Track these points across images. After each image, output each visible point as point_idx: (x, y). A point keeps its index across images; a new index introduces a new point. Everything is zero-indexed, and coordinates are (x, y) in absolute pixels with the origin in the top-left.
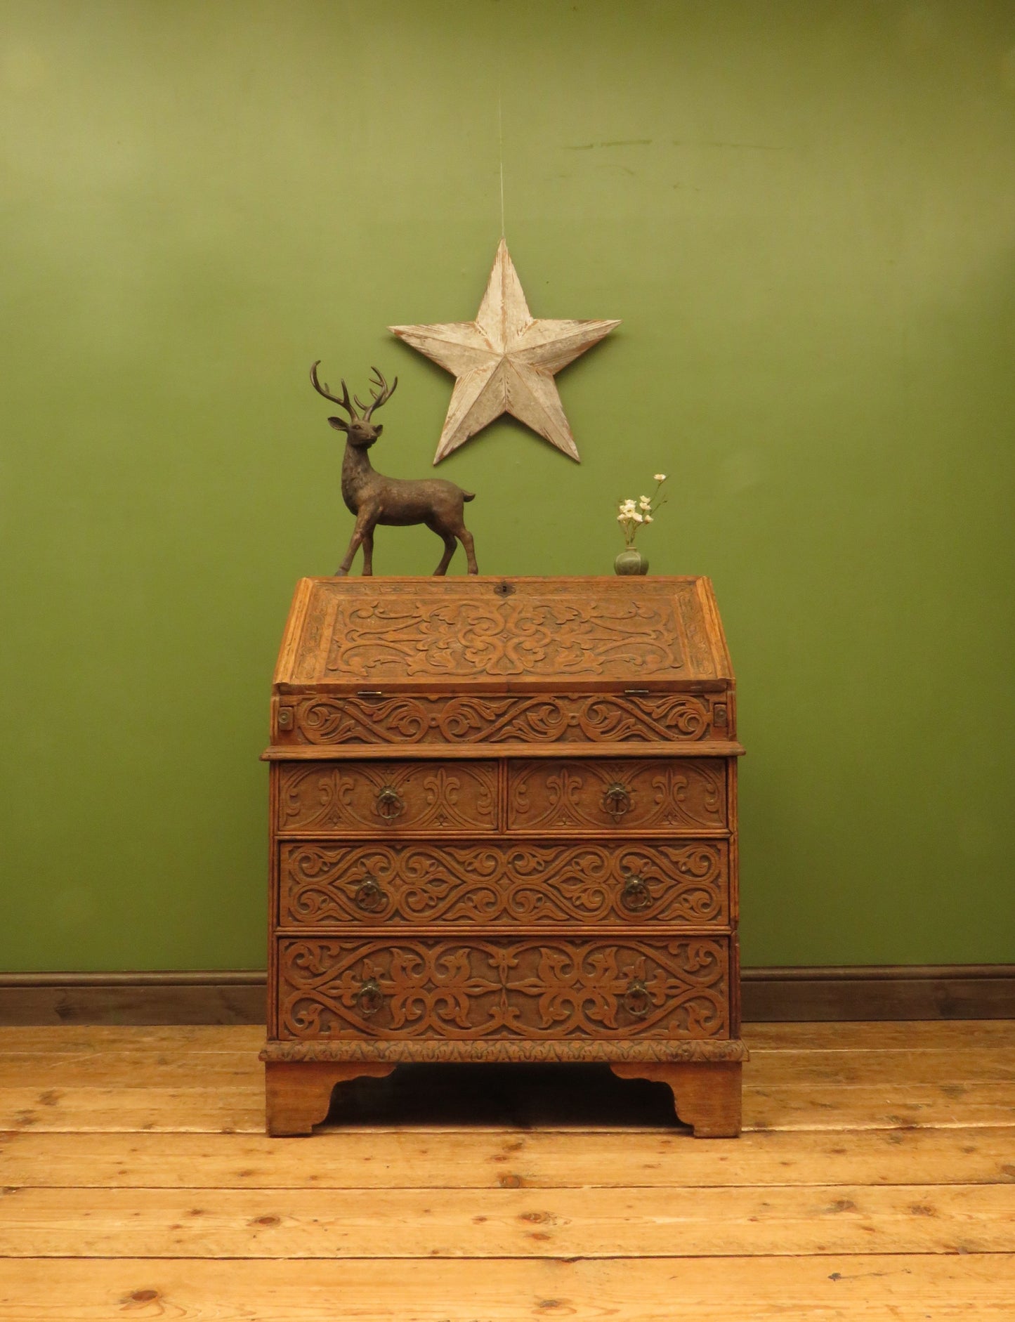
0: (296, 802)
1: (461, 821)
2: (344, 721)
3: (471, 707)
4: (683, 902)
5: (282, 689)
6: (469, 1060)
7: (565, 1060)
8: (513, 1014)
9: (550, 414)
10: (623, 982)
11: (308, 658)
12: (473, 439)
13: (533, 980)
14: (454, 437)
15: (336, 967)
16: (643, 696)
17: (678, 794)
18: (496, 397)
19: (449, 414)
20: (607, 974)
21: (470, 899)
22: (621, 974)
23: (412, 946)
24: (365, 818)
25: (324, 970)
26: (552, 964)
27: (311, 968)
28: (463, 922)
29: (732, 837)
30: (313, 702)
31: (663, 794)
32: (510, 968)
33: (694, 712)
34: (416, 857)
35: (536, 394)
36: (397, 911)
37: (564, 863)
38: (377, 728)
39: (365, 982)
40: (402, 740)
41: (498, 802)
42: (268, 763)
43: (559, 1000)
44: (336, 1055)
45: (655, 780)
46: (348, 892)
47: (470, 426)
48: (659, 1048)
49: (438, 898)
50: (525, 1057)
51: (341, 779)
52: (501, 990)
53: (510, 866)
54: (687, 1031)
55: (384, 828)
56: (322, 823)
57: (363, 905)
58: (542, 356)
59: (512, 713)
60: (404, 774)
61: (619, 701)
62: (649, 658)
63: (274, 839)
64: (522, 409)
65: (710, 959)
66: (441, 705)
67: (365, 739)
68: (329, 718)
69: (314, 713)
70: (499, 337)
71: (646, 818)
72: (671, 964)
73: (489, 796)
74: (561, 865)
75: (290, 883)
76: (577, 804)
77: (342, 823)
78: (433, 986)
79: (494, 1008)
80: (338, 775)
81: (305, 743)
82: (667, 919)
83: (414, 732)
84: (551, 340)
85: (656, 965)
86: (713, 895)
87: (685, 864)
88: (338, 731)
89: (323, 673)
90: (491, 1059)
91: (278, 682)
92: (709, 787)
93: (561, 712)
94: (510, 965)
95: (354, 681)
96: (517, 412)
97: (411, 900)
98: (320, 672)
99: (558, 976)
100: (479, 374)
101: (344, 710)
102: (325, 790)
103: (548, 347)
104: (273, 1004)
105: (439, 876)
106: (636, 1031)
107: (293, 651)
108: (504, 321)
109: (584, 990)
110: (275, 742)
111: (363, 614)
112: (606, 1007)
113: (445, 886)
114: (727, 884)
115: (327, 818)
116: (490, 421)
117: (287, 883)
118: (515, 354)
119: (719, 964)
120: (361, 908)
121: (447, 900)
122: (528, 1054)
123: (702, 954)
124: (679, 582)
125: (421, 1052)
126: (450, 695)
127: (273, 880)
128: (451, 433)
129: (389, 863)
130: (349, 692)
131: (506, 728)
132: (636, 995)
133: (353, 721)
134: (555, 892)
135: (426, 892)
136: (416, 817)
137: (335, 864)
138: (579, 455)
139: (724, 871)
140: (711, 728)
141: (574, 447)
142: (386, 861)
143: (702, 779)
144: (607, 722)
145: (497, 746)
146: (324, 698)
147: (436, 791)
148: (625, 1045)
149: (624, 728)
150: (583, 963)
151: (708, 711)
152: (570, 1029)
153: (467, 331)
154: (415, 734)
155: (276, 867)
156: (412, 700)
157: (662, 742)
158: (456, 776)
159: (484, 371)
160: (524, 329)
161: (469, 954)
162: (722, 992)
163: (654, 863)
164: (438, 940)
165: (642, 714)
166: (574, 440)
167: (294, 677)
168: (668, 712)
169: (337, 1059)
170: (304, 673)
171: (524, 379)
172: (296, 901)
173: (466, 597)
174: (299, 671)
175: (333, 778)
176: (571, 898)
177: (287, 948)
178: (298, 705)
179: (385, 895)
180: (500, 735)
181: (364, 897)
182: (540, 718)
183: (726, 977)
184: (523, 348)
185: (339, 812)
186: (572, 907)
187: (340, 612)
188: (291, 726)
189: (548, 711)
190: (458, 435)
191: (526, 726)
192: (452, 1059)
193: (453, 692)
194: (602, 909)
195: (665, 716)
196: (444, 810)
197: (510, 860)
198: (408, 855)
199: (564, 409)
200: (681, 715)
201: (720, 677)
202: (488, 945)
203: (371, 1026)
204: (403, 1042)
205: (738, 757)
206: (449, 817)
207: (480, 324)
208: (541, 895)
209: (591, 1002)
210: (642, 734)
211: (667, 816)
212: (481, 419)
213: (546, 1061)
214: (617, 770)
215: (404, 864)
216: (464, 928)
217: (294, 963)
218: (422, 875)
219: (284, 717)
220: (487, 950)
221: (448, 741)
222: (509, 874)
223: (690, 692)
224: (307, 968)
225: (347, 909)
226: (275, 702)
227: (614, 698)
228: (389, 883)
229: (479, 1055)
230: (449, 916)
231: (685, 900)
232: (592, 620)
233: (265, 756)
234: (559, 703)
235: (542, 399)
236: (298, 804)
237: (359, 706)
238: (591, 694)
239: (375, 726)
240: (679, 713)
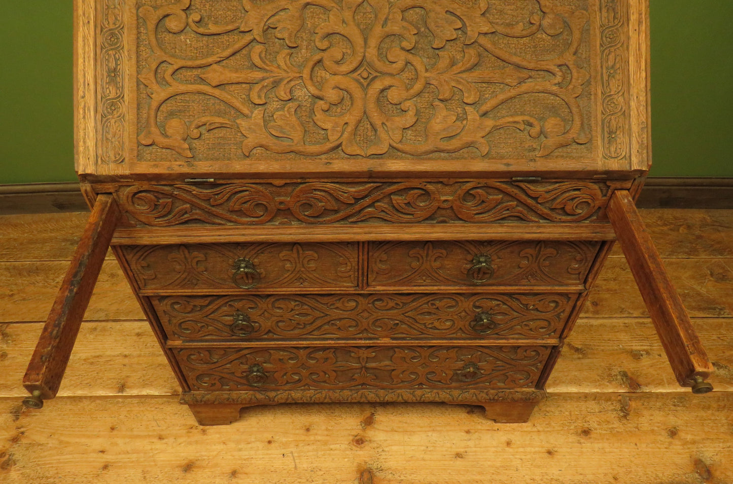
0: (149, 271)
1: (322, 282)
2: (177, 205)
3: (325, 192)
4: (524, 326)
5: (90, 179)
7: (409, 401)
8: (371, 378)
10: (460, 364)
13: (387, 363)
15: (226, 359)
16: (533, 182)
17: (543, 261)
21: (334, 324)
22: (459, 360)
24: (224, 281)
25: (216, 361)
26: (404, 356)
27: (204, 360)
28: (328, 336)
29: (586, 292)
30: (133, 189)
31: (528, 261)
32: (368, 359)
34: (281, 301)
37: (420, 303)
38: (216, 210)
39: (251, 366)
40: (249, 222)
41: (358, 269)
43: (408, 372)
45: (524, 252)
46: (223, 321)
49: (305, 324)
50: (380, 400)
52: (361, 368)
53: (370, 305)
54: (503, 386)
56: (180, 285)
59: (376, 195)
60: (258, 249)
61: (504, 186)
62: (550, 123)
65: (534, 354)
66: (290, 189)
67: (206, 220)
68: (159, 203)
69: (139, 198)
71: (506, 278)
73: (349, 264)
74: (417, 306)
76: (438, 268)
78: (306, 367)
79: (356, 376)
80: (186, 251)
82: (506, 334)
83: (261, 213)
85: (488, 356)
86: (552, 323)
87: (533, 305)
88: (173, 214)
90: (355, 400)
91: (82, 171)
92: (578, 257)
93: (433, 196)
97: (281, 325)
98: (132, 150)
99: (408, 362)
101: (173, 195)
102: (176, 261)
106: (465, 385)
109: (428, 368)
112: (444, 375)
114: (568, 317)
115: (186, 281)
119: (541, 356)
121: (314, 324)
123: (529, 352)
125: (302, 398)
126: (299, 181)
130: (173, 180)
131: (367, 210)
133: (188, 206)
134: (411, 320)
135: (293, 320)
136: (275, 280)
137: (205, 306)
139: (569, 309)
142: (252, 303)
144: (484, 205)
146: (145, 185)
147: (293, 262)
148: (456, 393)
149: (501, 211)
150: (429, 355)
151: (605, 195)
152: (415, 385)
154: (262, 216)
156: (254, 186)
158: (313, 250)
161: (334, 352)
162: (538, 368)
163: (505, 304)
165: (526, 198)
168: (558, 196)
169: (238, 403)
175: (182, 254)
176: (424, 324)
177: (180, 351)
178: (117, 191)
179: (256, 323)
180: (359, 217)
182: (406, 202)
183: (544, 362)
186: (424, 328)
189: (416, 195)
191: (390, 209)
192: (325, 402)
193: (303, 178)
194: (451, 329)
195: (555, 199)
196: (303, 275)
197: (370, 302)
198: (273, 300)
200: (572, 199)
201: (635, 167)
202: (350, 347)
204: (287, 392)
206: (309, 279)
208: (398, 322)
209: (432, 372)
211: (527, 277)
215: (270, 305)
217: (189, 358)
218: (288, 312)
221: (300, 221)
222: (369, 310)
223: (592, 179)
224: (200, 361)
225: (226, 331)
227: (498, 184)
229: (346, 399)
230: (315, 333)
231: (526, 325)
234: (430, 187)
236: (152, 272)
237: (191, 192)
238: (472, 180)
239: (213, 209)
240: (571, 197)
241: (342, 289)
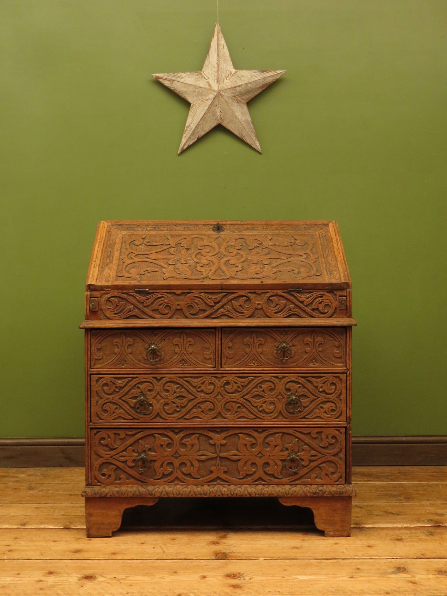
0: (100, 353)
1: (195, 363)
2: (127, 306)
3: (200, 298)
4: (320, 409)
5: (91, 288)
6: (199, 496)
7: (253, 496)
8: (224, 470)
9: (244, 125)
10: (286, 453)
11: (106, 269)
12: (200, 140)
13: (235, 452)
14: (190, 138)
15: (123, 445)
16: (299, 292)
17: (318, 347)
18: (214, 116)
19: (187, 125)
20: (276, 449)
21: (199, 407)
22: (284, 449)
23: (166, 433)
24: (140, 361)
25: (117, 446)
26: (246, 443)
27: (109, 445)
28: (195, 420)
29: (348, 372)
30: (109, 295)
31: (310, 348)
32: (222, 445)
33: (328, 301)
34: (169, 384)
35: (236, 114)
36: (158, 414)
37: (253, 387)
38: (146, 310)
39: (140, 453)
40: (160, 317)
41: (216, 352)
42: (84, 329)
43: (249, 463)
44: (125, 494)
45: (305, 340)
46: (130, 403)
47: (199, 132)
48: (306, 488)
49: (181, 406)
50: (231, 494)
51: (126, 339)
52: (217, 457)
53: (222, 388)
54: (320, 480)
55: (152, 366)
56: (115, 364)
57: (139, 411)
58: (240, 92)
59: (224, 301)
60: (162, 336)
61: (285, 295)
62: (302, 270)
63: (88, 373)
64: (228, 122)
65: (334, 440)
66: (183, 297)
67: (139, 316)
68: (119, 304)
69: (110, 301)
70: (215, 81)
71: (300, 361)
72: (313, 443)
73: (211, 348)
74: (251, 388)
75: (97, 398)
76: (261, 353)
77: (126, 364)
78: (178, 455)
79: (213, 467)
80: (124, 337)
81: (105, 319)
82: (310, 418)
84: (245, 82)
85: (303, 444)
86: (338, 405)
87: (321, 387)
88: (124, 312)
89: (115, 278)
90: (212, 495)
91: (89, 283)
92: (336, 343)
93: (252, 301)
94: (221, 443)
95: (133, 283)
96: (225, 124)
97: (166, 407)
98: (113, 277)
99: (249, 450)
100: (204, 102)
101: (127, 299)
102: (117, 345)
103: (243, 87)
104: (88, 465)
105: (182, 394)
106: (292, 480)
107: (97, 265)
108: (218, 71)
109: (263, 457)
110: (87, 318)
111: (137, 243)
112: (276, 467)
113: (185, 400)
114: (345, 398)
115: (118, 361)
116: (210, 129)
117: (95, 398)
118: (225, 91)
119: (339, 442)
120: (138, 412)
121: (187, 407)
122: (232, 493)
123: (330, 437)
124: (318, 224)
125: (172, 492)
126: (188, 291)
127: (88, 396)
128: (188, 136)
129: (154, 387)
130: (130, 289)
131: (220, 310)
132: (293, 460)
133: (132, 306)
134: (248, 403)
135: (174, 403)
136: (169, 361)
137: (122, 388)
138: (261, 149)
139: (344, 391)
140: (338, 309)
141: (258, 144)
142: (151, 385)
143: (332, 339)
144: (278, 306)
145: (215, 321)
146: (116, 293)
147: (180, 346)
148: (287, 487)
149: (287, 310)
150: (263, 442)
151: (336, 301)
152: (255, 479)
153: (197, 77)
154: (168, 313)
155: (89, 388)
156: (166, 294)
157: (309, 318)
158: (191, 338)
159: (207, 100)
160: (230, 76)
161: (198, 438)
162: (341, 458)
163: (304, 387)
164: (181, 429)
165: (298, 302)
166: (259, 141)
167: (98, 281)
168: (313, 301)
169: (125, 496)
170: (104, 278)
171: (230, 105)
172: (100, 408)
173: (196, 232)
174: (101, 277)
175: (121, 338)
176: (257, 407)
177: (95, 434)
178: (101, 296)
179: (151, 405)
180: (216, 314)
181: (140, 406)
182: (239, 304)
183: (344, 450)
184: (229, 87)
185: (125, 358)
186: (258, 412)
187: (123, 242)
188: (97, 309)
189: (244, 300)
190: (192, 137)
191: (232, 309)
192: (190, 496)
193: (190, 289)
194: (274, 412)
195: (312, 303)
196: (185, 358)
197: (222, 385)
198: (164, 382)
199: (253, 123)
200: (320, 303)
201: (343, 281)
202: (210, 432)
203: (143, 477)
204: (162, 486)
205: (353, 327)
206: (188, 361)
207: (204, 73)
208: (240, 405)
209: (267, 464)
210: (298, 314)
211: (312, 360)
212: (205, 128)
213: (243, 496)
214: (284, 334)
215: (162, 387)
216: (196, 423)
217: (100, 443)
218: (172, 394)
219: (93, 304)
220: (208, 435)
221: (187, 317)
222: (222, 393)
223: (325, 290)
224: (107, 446)
225: (130, 413)
226: (87, 295)
227: (282, 293)
228: (154, 398)
229: (205, 493)
230: (187, 416)
231: (322, 407)
232: (270, 247)
233: (82, 326)
234: (251, 296)
235: (240, 117)
236: (101, 353)
237: (135, 297)
238: (269, 291)
239: (145, 309)
240: (319, 302)
241: (206, 369)
